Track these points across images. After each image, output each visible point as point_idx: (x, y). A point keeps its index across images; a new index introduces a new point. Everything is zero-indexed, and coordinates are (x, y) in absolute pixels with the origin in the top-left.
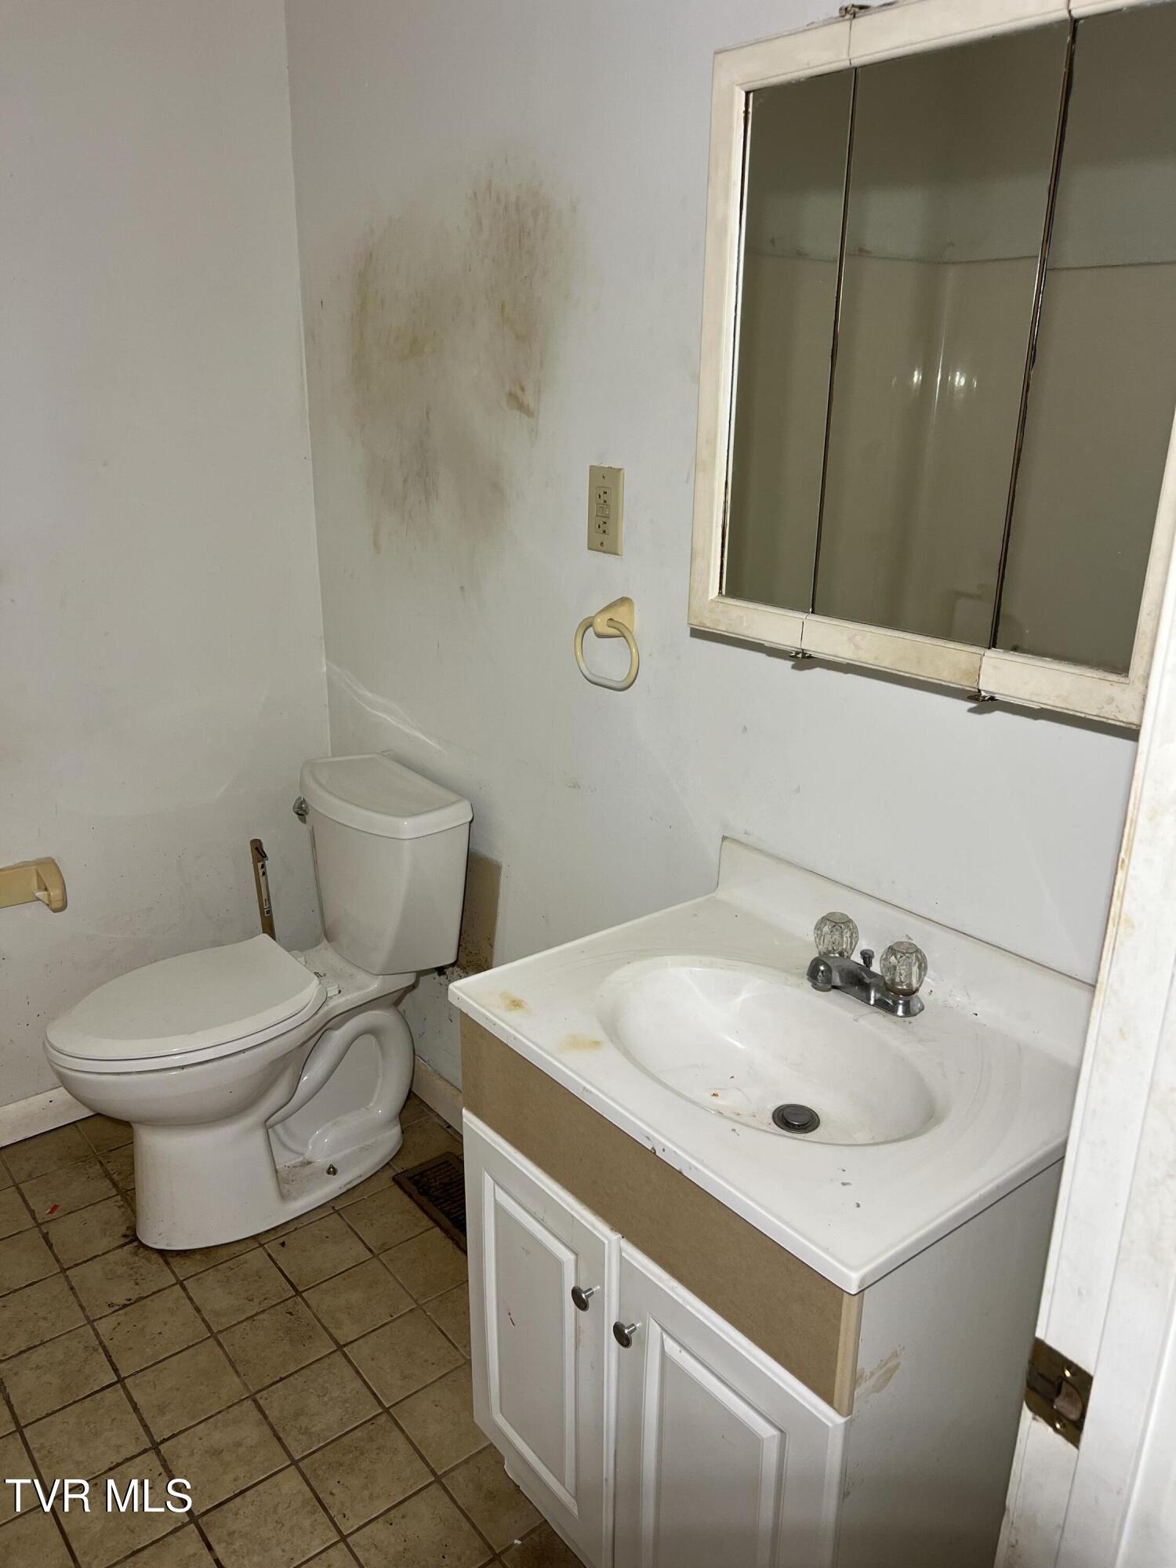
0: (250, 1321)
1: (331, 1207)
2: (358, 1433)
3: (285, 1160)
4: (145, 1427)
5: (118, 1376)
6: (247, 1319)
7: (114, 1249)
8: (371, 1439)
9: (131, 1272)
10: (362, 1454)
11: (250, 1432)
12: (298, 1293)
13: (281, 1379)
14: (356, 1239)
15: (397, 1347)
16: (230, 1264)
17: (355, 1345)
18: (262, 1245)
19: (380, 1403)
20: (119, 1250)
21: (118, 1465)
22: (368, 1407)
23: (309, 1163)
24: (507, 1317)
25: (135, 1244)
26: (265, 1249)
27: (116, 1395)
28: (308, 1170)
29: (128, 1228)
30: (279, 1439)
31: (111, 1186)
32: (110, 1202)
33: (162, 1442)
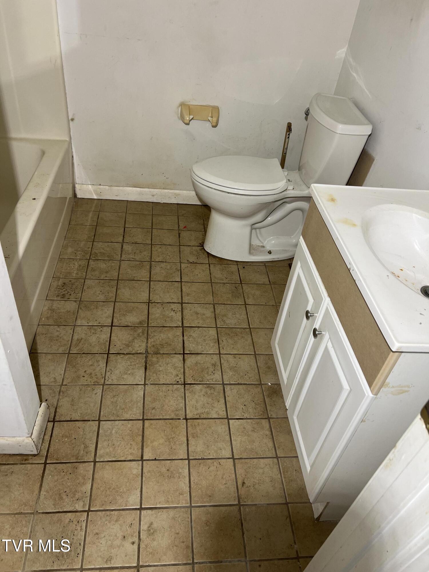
0: (223, 284)
1: (264, 263)
2: (238, 330)
3: (256, 242)
4: (182, 297)
5: (181, 280)
6: (223, 283)
7: (196, 246)
8: (241, 333)
9: (197, 255)
10: (237, 336)
11: (208, 313)
12: (241, 283)
13: (224, 304)
14: (267, 276)
15: (263, 313)
16: (226, 266)
17: (250, 306)
18: (237, 265)
19: (249, 325)
20: (197, 247)
21: (170, 303)
22: (245, 324)
23: (264, 247)
24: (289, 314)
25: (202, 247)
26: (238, 266)
27: (178, 285)
28: (262, 249)
29: (202, 242)
30: (216, 319)
31: (203, 228)
32: (201, 233)
33: (184, 303)
